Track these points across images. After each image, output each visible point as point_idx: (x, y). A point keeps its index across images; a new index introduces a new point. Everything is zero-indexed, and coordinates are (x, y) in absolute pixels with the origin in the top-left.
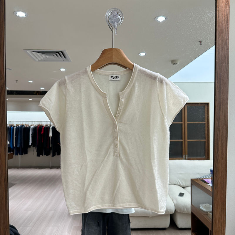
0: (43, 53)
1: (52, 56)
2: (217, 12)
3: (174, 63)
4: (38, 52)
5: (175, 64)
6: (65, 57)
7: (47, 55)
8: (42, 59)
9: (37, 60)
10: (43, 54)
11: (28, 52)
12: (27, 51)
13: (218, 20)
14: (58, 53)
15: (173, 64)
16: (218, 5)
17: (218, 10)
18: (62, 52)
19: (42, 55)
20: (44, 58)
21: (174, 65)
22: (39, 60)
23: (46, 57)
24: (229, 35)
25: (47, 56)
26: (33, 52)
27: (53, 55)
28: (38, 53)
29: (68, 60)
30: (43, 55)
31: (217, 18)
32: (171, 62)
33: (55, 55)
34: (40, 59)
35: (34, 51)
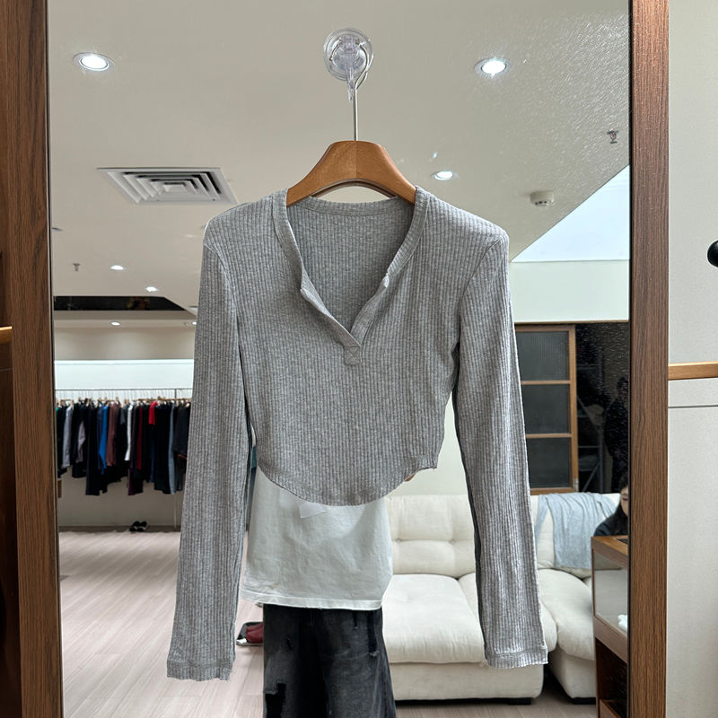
0: (155, 177)
1: (182, 186)
2: (635, 28)
3: (538, 201)
4: (141, 175)
5: (541, 202)
6: (217, 189)
7: (166, 184)
8: (153, 196)
9: (137, 201)
10: (154, 180)
11: (111, 174)
12: (109, 173)
13: (637, 51)
14: (199, 177)
15: (536, 204)
16: (635, 10)
17: (636, 24)
18: (208, 174)
19: (152, 183)
20: (157, 194)
21: (540, 208)
22: (142, 199)
23: (164, 191)
24: (668, 93)
25: (167, 188)
26: (126, 177)
27: (184, 184)
28: (140, 177)
29: (227, 200)
30: (155, 185)
31: (635, 46)
32: (529, 199)
33: (190, 182)
34: (145, 198)
35: (127, 173)
